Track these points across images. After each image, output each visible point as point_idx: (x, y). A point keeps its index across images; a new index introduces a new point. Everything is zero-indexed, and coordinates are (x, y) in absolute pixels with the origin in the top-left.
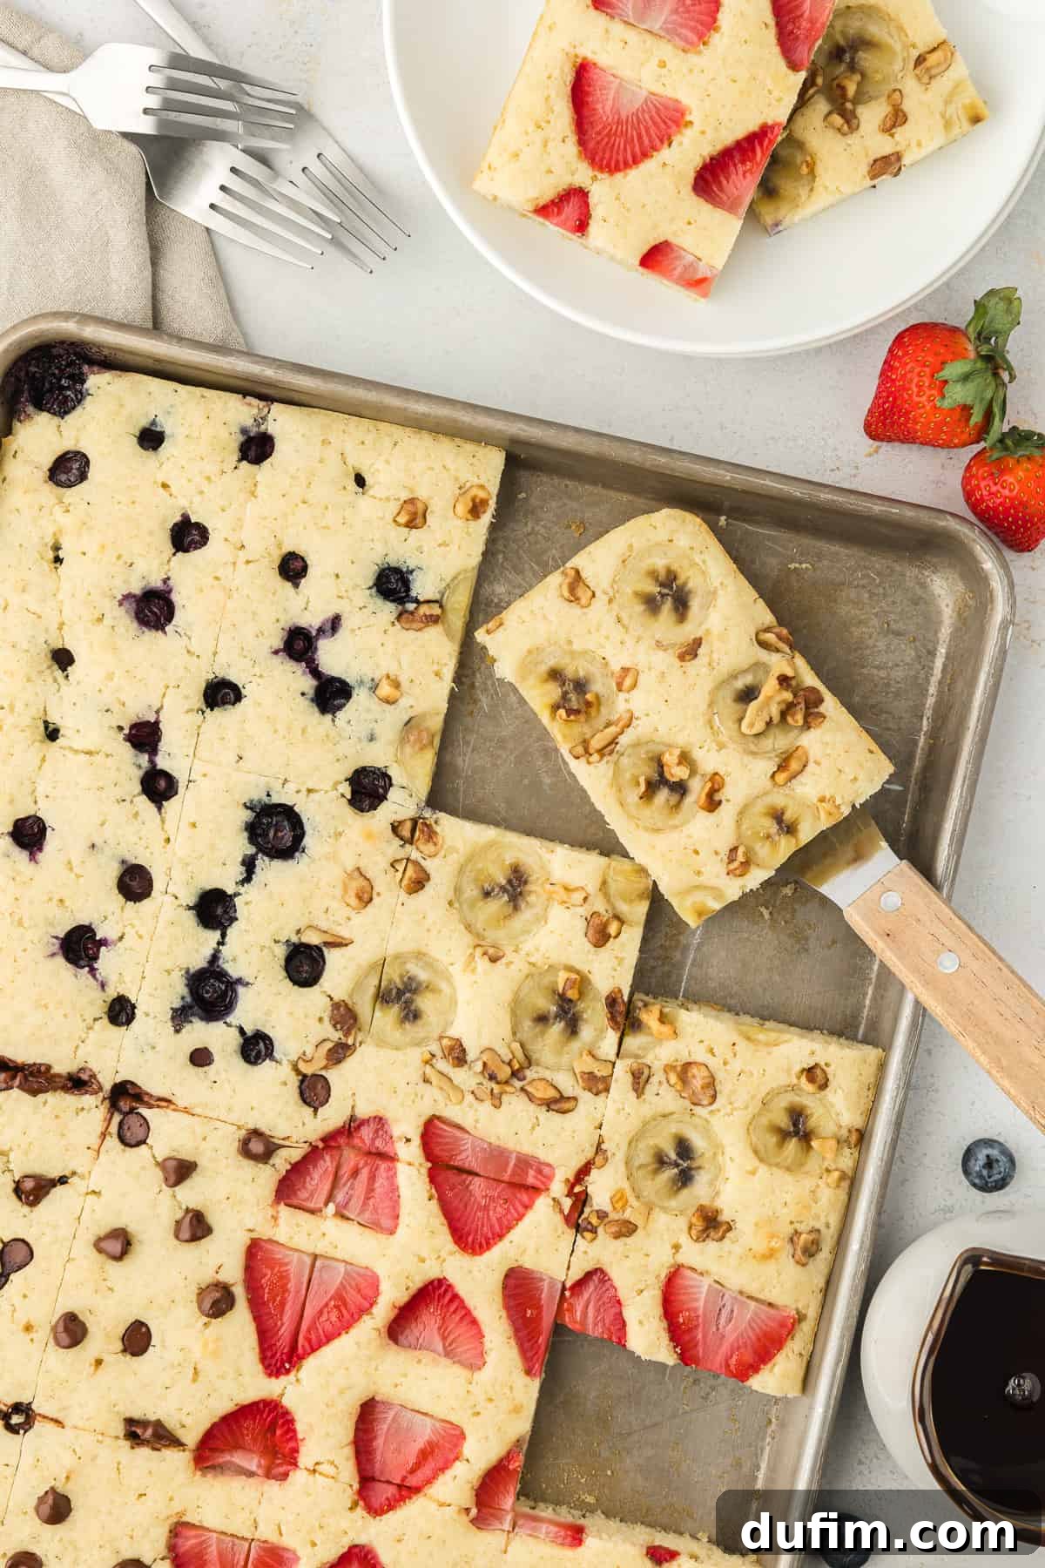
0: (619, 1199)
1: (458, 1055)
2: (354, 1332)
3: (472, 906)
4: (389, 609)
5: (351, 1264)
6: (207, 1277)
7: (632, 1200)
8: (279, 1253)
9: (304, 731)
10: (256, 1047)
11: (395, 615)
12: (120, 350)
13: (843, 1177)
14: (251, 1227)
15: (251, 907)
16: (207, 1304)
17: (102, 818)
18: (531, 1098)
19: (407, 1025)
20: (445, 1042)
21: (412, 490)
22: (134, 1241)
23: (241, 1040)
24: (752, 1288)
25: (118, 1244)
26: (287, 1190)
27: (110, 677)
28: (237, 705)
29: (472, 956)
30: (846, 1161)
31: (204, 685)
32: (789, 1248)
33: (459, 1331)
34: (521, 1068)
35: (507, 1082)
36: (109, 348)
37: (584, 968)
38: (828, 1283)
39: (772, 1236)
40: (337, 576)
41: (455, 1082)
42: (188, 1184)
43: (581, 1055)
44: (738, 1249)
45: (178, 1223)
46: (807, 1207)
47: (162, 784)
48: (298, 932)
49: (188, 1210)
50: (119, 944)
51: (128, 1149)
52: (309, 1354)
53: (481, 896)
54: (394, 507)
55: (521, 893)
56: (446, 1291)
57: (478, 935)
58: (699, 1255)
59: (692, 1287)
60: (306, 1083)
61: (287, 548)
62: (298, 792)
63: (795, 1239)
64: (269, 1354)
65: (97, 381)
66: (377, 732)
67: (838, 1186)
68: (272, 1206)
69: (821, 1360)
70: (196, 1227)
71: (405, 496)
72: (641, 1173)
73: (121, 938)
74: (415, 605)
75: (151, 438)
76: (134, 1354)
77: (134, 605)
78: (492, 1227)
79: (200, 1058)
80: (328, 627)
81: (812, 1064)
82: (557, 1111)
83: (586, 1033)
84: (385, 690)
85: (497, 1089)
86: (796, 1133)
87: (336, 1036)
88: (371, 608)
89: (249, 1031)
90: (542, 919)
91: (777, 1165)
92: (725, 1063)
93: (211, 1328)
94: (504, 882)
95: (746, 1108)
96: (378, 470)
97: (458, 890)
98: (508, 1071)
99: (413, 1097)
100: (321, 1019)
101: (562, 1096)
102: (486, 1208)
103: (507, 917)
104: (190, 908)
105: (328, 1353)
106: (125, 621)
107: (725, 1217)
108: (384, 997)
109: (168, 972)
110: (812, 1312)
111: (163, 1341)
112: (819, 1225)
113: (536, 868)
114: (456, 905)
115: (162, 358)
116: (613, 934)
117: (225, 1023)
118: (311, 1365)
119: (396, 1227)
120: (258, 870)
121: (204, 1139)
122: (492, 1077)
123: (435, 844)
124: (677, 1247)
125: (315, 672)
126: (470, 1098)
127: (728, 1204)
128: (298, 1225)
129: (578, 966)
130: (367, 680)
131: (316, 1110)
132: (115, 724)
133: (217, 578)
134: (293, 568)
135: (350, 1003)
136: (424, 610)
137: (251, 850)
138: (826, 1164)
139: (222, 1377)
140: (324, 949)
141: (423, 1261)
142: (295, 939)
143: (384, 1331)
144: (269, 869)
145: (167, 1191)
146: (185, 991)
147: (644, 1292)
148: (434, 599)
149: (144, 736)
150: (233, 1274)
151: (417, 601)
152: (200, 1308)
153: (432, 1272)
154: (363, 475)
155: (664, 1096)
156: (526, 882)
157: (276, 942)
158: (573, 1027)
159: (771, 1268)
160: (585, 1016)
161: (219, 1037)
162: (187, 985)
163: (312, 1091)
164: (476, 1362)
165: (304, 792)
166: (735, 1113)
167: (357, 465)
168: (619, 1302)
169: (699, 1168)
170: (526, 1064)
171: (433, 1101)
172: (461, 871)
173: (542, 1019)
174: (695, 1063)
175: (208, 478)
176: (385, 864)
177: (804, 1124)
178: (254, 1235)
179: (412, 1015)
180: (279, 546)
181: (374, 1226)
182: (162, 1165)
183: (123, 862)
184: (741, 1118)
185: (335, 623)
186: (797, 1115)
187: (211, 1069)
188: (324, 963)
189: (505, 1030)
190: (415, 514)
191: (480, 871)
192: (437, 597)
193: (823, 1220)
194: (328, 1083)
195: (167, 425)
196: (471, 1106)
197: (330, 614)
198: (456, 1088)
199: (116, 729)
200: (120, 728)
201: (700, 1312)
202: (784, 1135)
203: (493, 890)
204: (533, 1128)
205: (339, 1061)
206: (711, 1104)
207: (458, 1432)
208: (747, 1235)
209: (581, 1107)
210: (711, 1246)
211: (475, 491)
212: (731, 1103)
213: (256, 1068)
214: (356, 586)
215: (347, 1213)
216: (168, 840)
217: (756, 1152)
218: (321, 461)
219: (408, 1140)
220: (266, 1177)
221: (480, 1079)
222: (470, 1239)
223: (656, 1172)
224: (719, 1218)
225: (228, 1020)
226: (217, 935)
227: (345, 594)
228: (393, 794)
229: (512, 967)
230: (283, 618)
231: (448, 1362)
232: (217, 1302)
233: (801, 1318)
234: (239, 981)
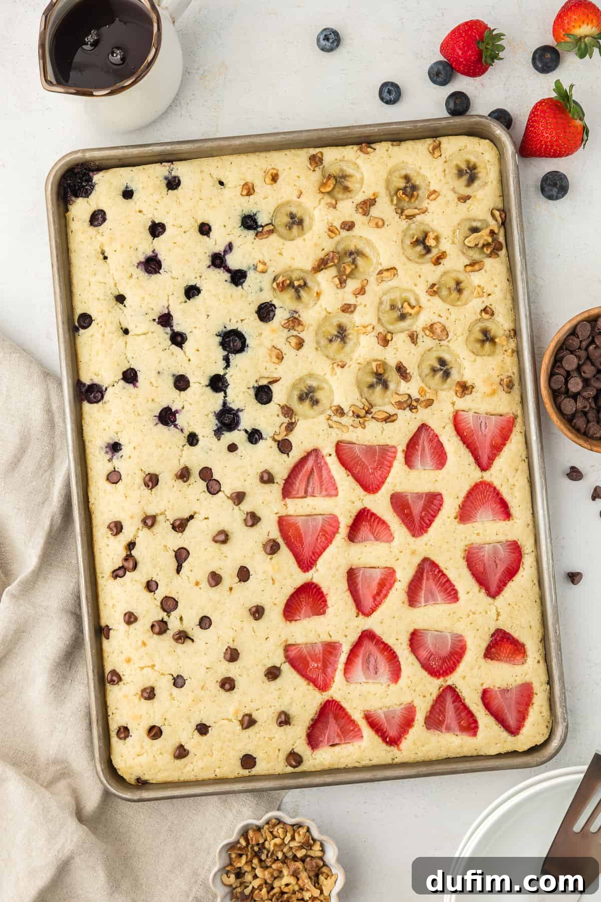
0: (422, 391)
1: (340, 412)
2: (334, 543)
3: (326, 347)
4: (251, 233)
5: (323, 515)
6: (264, 538)
7: (428, 390)
8: (292, 520)
9: (231, 296)
10: (254, 436)
11: (254, 235)
12: (103, 159)
13: (513, 351)
14: (276, 511)
15: (234, 377)
16: (268, 550)
17: (159, 359)
18: (377, 420)
19: (315, 407)
20: (333, 408)
21: (244, 179)
22: (229, 534)
23: (247, 435)
24: (491, 409)
25: (223, 538)
26: (287, 492)
27: (143, 299)
28: (200, 295)
29: (333, 368)
30: (512, 344)
31: (183, 291)
32: (501, 387)
33: (379, 528)
34: (369, 409)
35: (365, 417)
36: (98, 160)
37: (381, 358)
38: (522, 398)
39: (492, 384)
40: (225, 226)
41: (343, 423)
42: (244, 502)
43: (393, 396)
44: (479, 395)
45: (245, 520)
46: (502, 368)
47: (179, 339)
48: (256, 381)
49: (247, 513)
50: (183, 411)
51: (214, 496)
52: (318, 558)
53: (328, 342)
54: (239, 188)
55: (345, 336)
56: (368, 513)
57: (333, 359)
58: (463, 403)
59: (465, 418)
60: (280, 445)
61: (200, 222)
62: (237, 322)
63: (502, 383)
64: (302, 563)
65: (97, 178)
66: (263, 287)
67: (512, 356)
68: (282, 500)
69: (530, 432)
70: (253, 519)
71: (242, 183)
72: (428, 378)
73: (183, 408)
74: (261, 228)
75: (128, 194)
76: (245, 581)
77: (143, 267)
78: (378, 480)
79: (232, 448)
80: (228, 248)
81: (484, 307)
82: (390, 422)
83: (392, 386)
84: (260, 267)
85: (361, 420)
86: (487, 339)
87: (287, 420)
88: (243, 235)
89: (249, 430)
90: (358, 343)
91: (484, 355)
92: (447, 319)
93: (273, 559)
94: (336, 333)
95: (463, 334)
96: (228, 176)
97: (318, 343)
98: (364, 412)
99: (327, 436)
100: (278, 415)
101: (390, 415)
102: (373, 473)
103: (343, 348)
104: (207, 386)
105: (326, 555)
106: (141, 273)
107: (469, 383)
108: (301, 399)
109: (207, 415)
110: (519, 413)
111: (255, 571)
112: (509, 374)
113: (348, 323)
114: (319, 349)
115: (121, 157)
116: (390, 339)
117: (238, 430)
118: (321, 562)
119: (338, 492)
120: (231, 360)
121: (245, 481)
122: (358, 416)
123: (302, 325)
124: (453, 404)
125: (228, 270)
126: (351, 428)
127: (468, 376)
128: (296, 504)
129: (379, 358)
130: (251, 266)
131: (288, 454)
132: (151, 319)
133: (175, 243)
134: (205, 229)
135: (288, 405)
136: (266, 229)
137: (226, 353)
138: (504, 349)
139: (285, 579)
140: (270, 386)
141: (353, 503)
142: (256, 385)
143: (346, 538)
144: (235, 359)
145: (236, 508)
146: (217, 422)
147: (446, 427)
148: (268, 223)
149: (165, 320)
150: (275, 534)
151: (262, 226)
152: (266, 552)
153: (359, 506)
154: (222, 181)
155: (426, 342)
156: (345, 330)
157: (249, 388)
158: (386, 386)
159: (496, 398)
160: (389, 379)
161: (237, 436)
162: (216, 419)
163: (284, 446)
164: (390, 538)
165: (240, 322)
166: (459, 338)
167: (219, 177)
168: (437, 436)
169: (451, 368)
170: (370, 407)
171: (337, 435)
172: (317, 334)
173: (371, 386)
174: (434, 323)
175: (158, 202)
176: (284, 340)
177: (489, 334)
178: (280, 515)
179: (315, 402)
180: (196, 221)
181: (329, 495)
182: (230, 498)
183: (174, 375)
184: (462, 339)
185: (230, 247)
186: (485, 332)
187: (238, 451)
188: (272, 392)
189: (358, 395)
190: (249, 188)
191: (324, 332)
192: (270, 222)
193: (511, 371)
194: (290, 442)
195: (133, 186)
196: (353, 431)
197: (227, 243)
198: (344, 426)
199: (152, 321)
200: (154, 320)
201: (472, 428)
202: (483, 342)
203: (333, 338)
204: (382, 432)
205: (291, 430)
206: (447, 338)
207: (392, 571)
208: (481, 388)
209: (399, 417)
210: (468, 397)
211: (271, 171)
212: (455, 335)
213: (258, 445)
214: (234, 228)
215: (315, 495)
216: (189, 360)
217: (473, 353)
218: (202, 180)
219: (330, 455)
220: (276, 489)
221: (353, 419)
222: (371, 487)
223: (433, 376)
224: (467, 385)
225: (239, 428)
226: (222, 393)
227: (230, 233)
228: (277, 311)
229: (351, 367)
230: (207, 251)
231: (377, 542)
232: (272, 548)
233: (515, 417)
234: (238, 410)
